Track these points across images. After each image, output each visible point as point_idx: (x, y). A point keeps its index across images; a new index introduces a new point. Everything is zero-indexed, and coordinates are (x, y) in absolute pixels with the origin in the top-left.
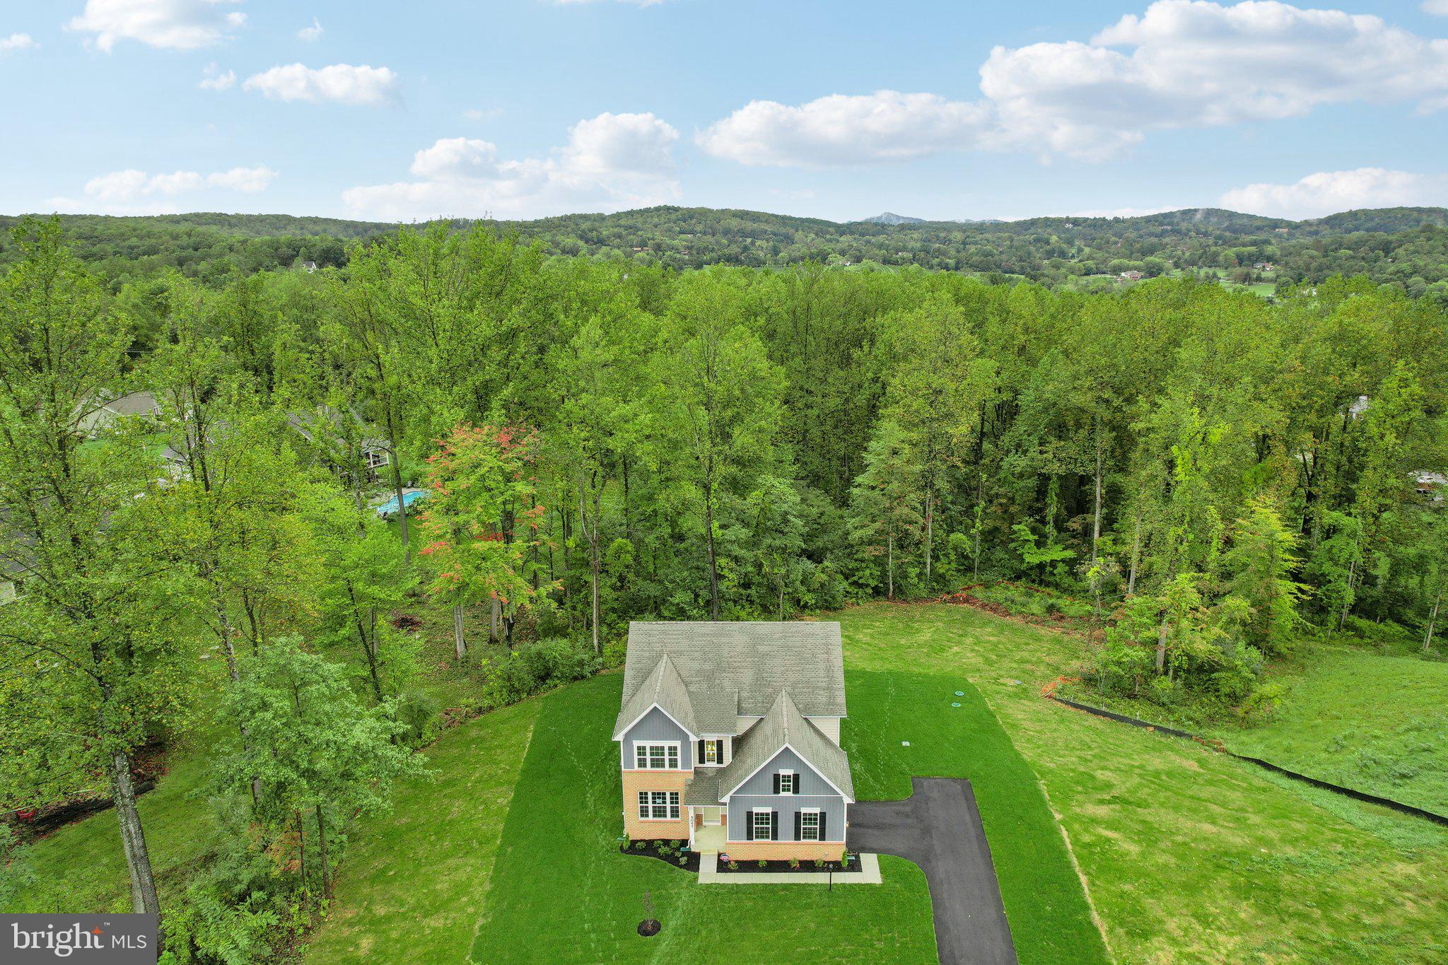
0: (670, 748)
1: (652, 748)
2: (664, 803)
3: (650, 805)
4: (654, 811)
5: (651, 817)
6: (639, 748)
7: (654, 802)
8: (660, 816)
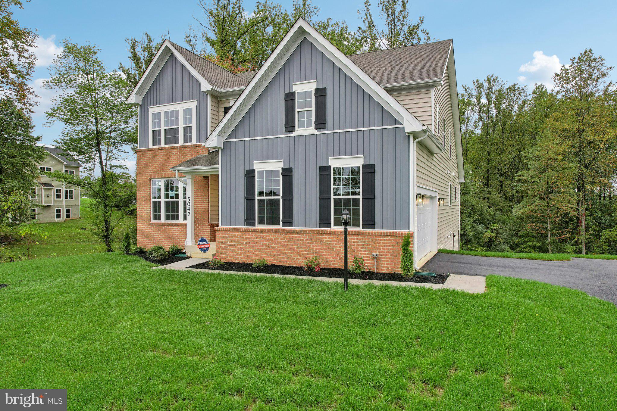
0: (185, 110)
1: (166, 113)
2: (177, 196)
3: (163, 200)
4: (167, 210)
5: (163, 220)
6: (154, 114)
7: (167, 196)
8: (173, 219)
